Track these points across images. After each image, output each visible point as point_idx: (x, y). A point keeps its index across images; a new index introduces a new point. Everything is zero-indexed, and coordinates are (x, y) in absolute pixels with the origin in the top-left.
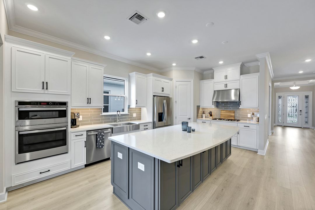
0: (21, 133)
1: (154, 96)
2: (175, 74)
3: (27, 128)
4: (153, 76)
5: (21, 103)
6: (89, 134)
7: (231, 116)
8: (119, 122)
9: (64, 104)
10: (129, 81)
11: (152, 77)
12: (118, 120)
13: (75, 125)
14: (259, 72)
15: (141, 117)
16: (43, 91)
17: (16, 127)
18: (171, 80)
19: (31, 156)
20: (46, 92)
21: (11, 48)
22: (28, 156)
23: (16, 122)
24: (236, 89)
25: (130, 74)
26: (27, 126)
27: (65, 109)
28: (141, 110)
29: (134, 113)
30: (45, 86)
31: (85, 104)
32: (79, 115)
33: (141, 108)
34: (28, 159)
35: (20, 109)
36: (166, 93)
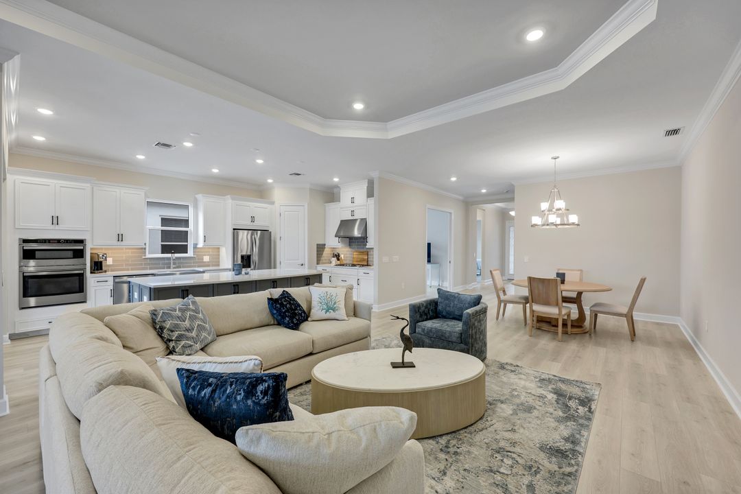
0: (25, 274)
1: (234, 229)
2: (280, 195)
3: (32, 269)
4: (233, 199)
5: (25, 241)
6: (117, 280)
7: (364, 260)
8: (174, 268)
9: (81, 242)
10: (196, 207)
11: (230, 201)
12: (172, 266)
13: (101, 269)
14: (373, 196)
15: (219, 262)
16: (53, 227)
17: (20, 267)
18: (273, 203)
19: (37, 302)
20: (57, 227)
21: (15, 181)
22: (32, 301)
23: (20, 262)
24: (362, 219)
25: (196, 196)
26: (32, 266)
27: (82, 248)
28: (219, 252)
29: (205, 255)
30: (55, 220)
31: (115, 242)
32: (106, 257)
33: (219, 248)
34: (32, 304)
35: (25, 248)
36: (259, 224)
